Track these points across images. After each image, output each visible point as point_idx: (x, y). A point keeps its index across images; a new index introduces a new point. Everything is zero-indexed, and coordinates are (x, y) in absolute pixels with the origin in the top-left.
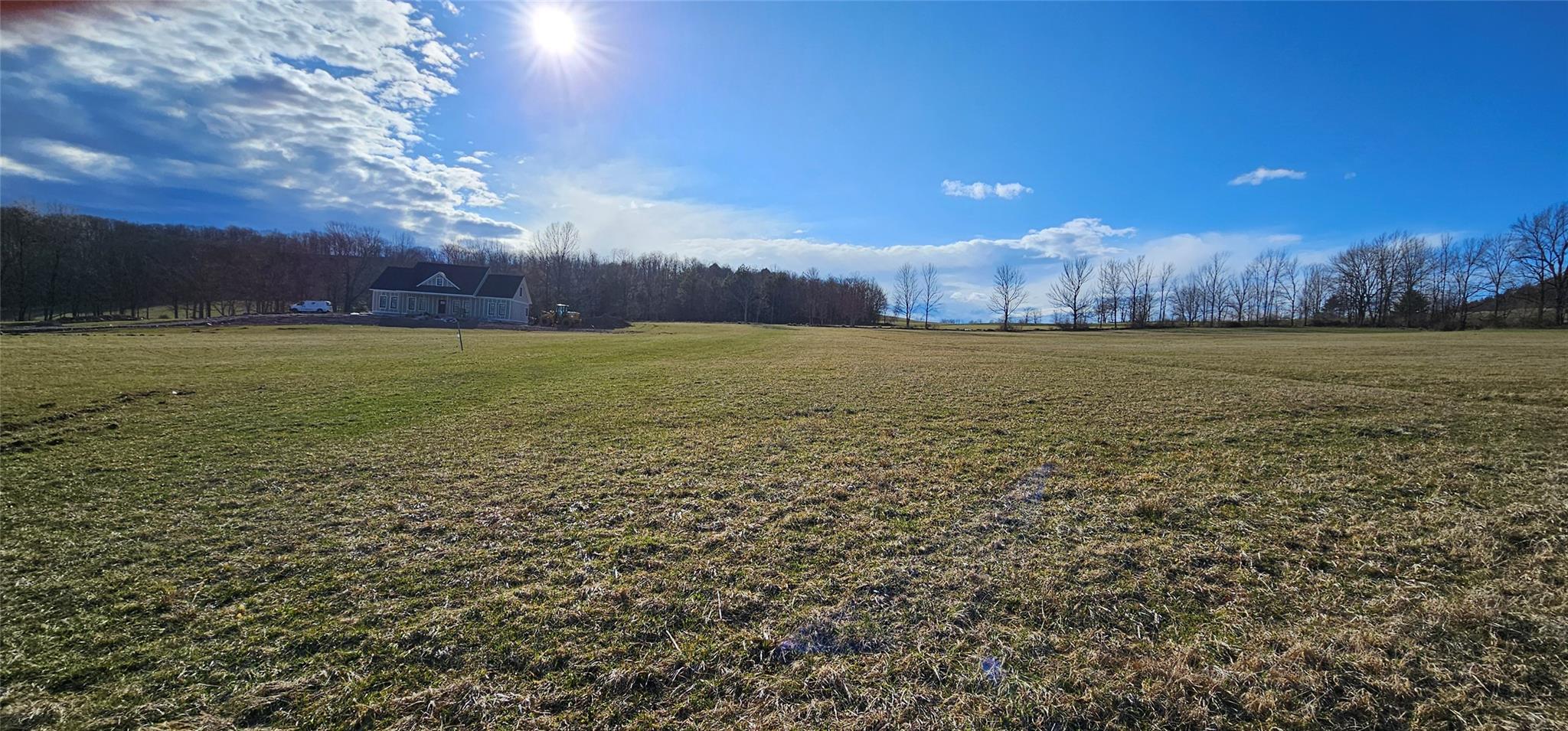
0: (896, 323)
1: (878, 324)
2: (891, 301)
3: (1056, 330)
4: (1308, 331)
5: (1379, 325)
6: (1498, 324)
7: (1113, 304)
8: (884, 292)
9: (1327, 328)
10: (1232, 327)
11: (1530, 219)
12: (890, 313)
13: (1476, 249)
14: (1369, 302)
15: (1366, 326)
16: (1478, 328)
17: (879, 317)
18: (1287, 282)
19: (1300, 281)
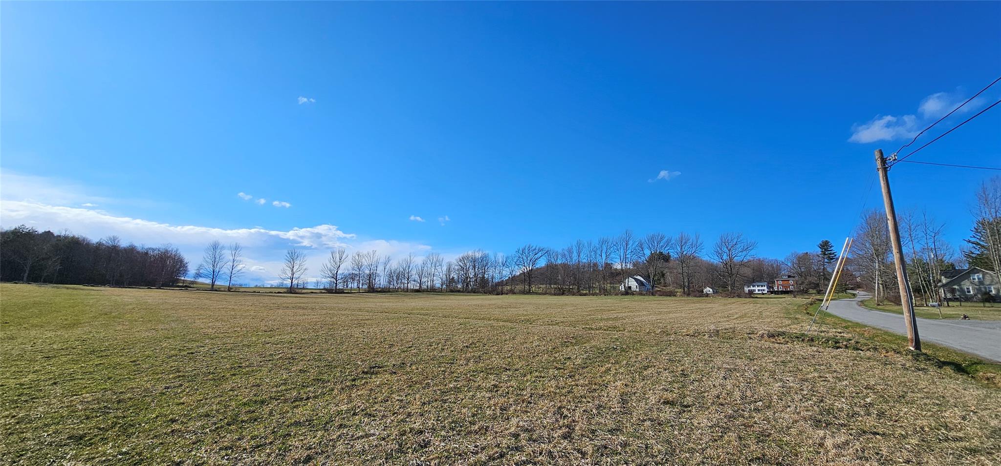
0: (195, 285)
1: (178, 286)
2: (192, 270)
3: (324, 293)
4: (449, 295)
5: (474, 292)
6: (512, 292)
7: (353, 277)
8: (186, 261)
9: (455, 294)
10: (417, 292)
11: (521, 249)
12: (189, 278)
13: (505, 260)
14: (470, 281)
15: (469, 292)
16: (507, 294)
17: (178, 281)
18: (440, 270)
19: (445, 268)
